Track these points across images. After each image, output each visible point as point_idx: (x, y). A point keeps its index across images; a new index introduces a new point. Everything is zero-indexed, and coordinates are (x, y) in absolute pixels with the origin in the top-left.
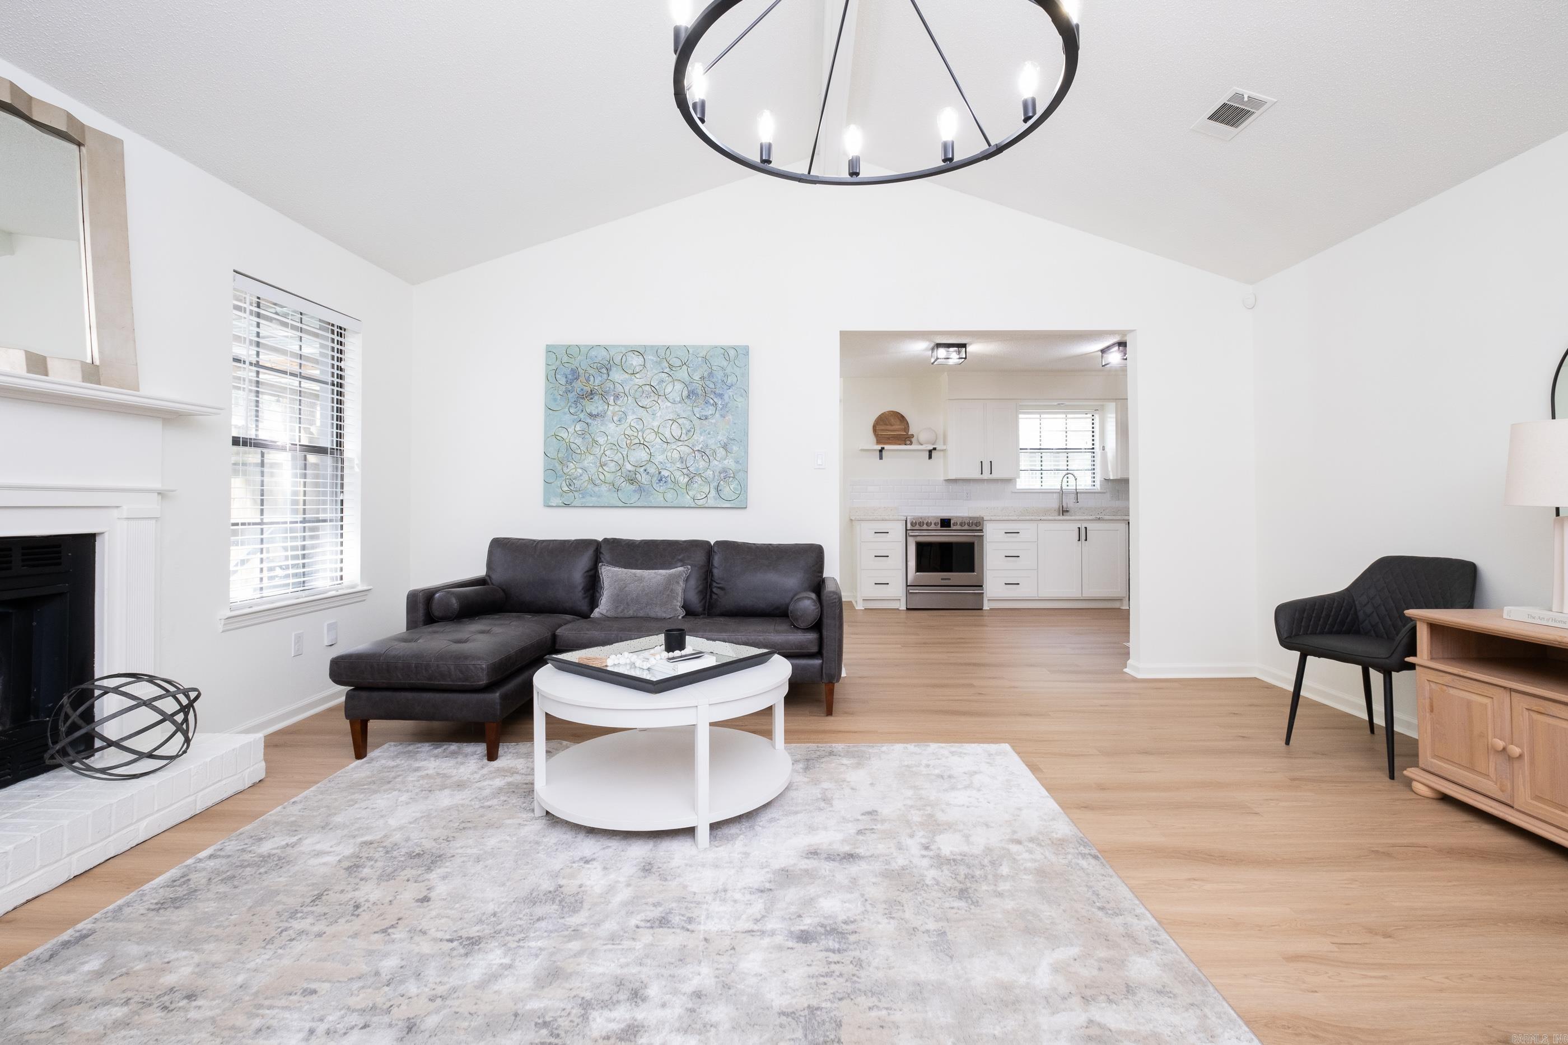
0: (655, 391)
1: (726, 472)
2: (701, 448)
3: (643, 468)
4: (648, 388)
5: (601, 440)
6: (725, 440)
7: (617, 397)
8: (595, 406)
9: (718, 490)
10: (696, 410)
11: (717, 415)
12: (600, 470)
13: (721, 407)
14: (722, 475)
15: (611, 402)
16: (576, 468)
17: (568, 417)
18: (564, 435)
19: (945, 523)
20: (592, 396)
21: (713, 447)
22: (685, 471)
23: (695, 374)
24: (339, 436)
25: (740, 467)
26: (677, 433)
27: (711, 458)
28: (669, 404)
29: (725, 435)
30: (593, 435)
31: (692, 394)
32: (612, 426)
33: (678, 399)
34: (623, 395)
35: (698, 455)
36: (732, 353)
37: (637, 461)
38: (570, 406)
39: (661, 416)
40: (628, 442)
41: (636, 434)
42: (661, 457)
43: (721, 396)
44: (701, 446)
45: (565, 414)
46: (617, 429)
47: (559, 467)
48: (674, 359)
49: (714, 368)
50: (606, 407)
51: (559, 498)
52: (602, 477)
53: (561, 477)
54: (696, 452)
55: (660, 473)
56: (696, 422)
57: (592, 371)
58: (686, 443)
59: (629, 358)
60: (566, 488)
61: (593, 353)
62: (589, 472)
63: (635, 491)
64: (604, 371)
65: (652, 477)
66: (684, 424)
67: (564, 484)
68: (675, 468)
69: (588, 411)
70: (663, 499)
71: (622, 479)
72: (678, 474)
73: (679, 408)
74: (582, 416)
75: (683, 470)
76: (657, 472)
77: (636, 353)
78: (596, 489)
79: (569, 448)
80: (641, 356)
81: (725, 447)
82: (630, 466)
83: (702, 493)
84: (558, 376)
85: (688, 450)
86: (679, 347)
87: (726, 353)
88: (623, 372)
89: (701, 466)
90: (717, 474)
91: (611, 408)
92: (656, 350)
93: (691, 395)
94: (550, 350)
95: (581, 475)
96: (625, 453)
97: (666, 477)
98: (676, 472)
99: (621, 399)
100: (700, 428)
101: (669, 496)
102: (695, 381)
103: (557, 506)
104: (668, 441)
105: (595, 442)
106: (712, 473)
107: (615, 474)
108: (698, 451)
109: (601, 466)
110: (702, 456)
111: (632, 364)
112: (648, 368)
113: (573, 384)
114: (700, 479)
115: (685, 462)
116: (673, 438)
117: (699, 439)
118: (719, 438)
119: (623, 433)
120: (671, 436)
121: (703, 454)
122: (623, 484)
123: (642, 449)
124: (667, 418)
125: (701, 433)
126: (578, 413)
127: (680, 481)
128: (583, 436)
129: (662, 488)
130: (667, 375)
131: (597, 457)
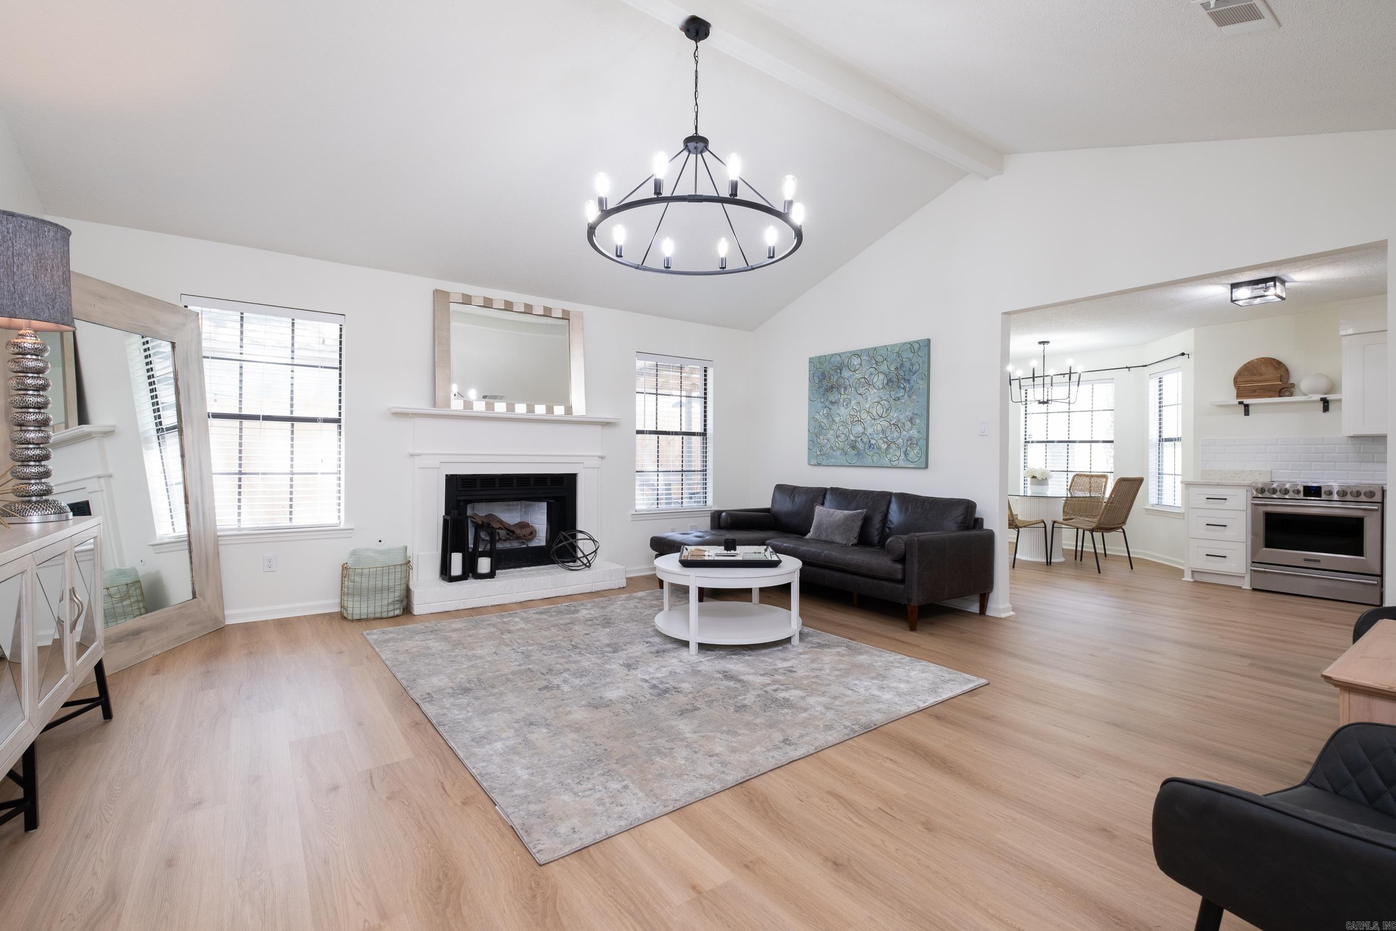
0: (867, 382)
1: (911, 440)
2: (895, 422)
3: (860, 438)
4: (863, 380)
5: (837, 419)
6: (911, 415)
7: (845, 389)
8: (833, 397)
9: (906, 454)
10: (892, 393)
11: (906, 396)
12: (837, 440)
13: (908, 389)
14: (909, 442)
15: (843, 393)
16: (824, 439)
17: (820, 405)
18: (818, 417)
19: (1312, 491)
20: (831, 390)
21: (903, 421)
22: (885, 440)
23: (892, 366)
24: (705, 425)
25: (921, 436)
26: (880, 411)
27: (902, 429)
28: (875, 391)
29: (911, 411)
30: (833, 416)
31: (890, 381)
32: (843, 409)
33: (881, 386)
34: (849, 386)
35: (893, 428)
36: (916, 346)
37: (856, 433)
38: (821, 397)
39: (870, 400)
40: (852, 420)
41: (856, 414)
42: (871, 429)
43: (908, 381)
44: (895, 420)
45: (818, 403)
46: (846, 411)
47: (815, 439)
48: (879, 357)
49: (904, 360)
50: (839, 396)
51: (815, 460)
52: (837, 445)
53: (816, 445)
54: (892, 425)
55: (870, 441)
56: (892, 402)
57: (832, 372)
58: (886, 419)
59: (852, 360)
60: (819, 453)
61: (833, 360)
62: (830, 442)
63: (855, 455)
64: (839, 371)
65: (865, 444)
66: (885, 405)
67: (818, 450)
68: (879, 438)
69: (830, 400)
70: (872, 460)
71: (848, 447)
72: (880, 442)
73: (882, 393)
74: (827, 403)
75: (883, 439)
76: (868, 441)
77: (857, 356)
78: (834, 453)
79: (820, 426)
80: (859, 358)
81: (911, 420)
82: (853, 437)
83: (895, 457)
84: (815, 378)
85: (887, 424)
86: (882, 347)
87: (912, 347)
88: (849, 370)
89: (895, 436)
90: (905, 441)
91: (842, 397)
92: (867, 351)
94: (811, 361)
95: (826, 444)
96: (850, 428)
97: (873, 445)
98: (880, 440)
99: (848, 390)
100: (895, 407)
101: (875, 458)
102: (892, 372)
103: (815, 465)
104: (875, 418)
105: (834, 421)
106: (902, 440)
107: (843, 443)
108: (893, 424)
109: (837, 437)
110: (896, 428)
111: (854, 364)
112: (864, 366)
113: (823, 382)
114: (894, 446)
115: (885, 433)
116: (877, 416)
117: (894, 415)
118: (907, 413)
119: (848, 414)
120: (876, 414)
121: (896, 426)
122: (849, 450)
123: (859, 425)
124: (874, 401)
125: (895, 412)
126: (825, 401)
127: (882, 447)
128: (827, 417)
129: (871, 452)
130: (875, 369)
131: (834, 431)
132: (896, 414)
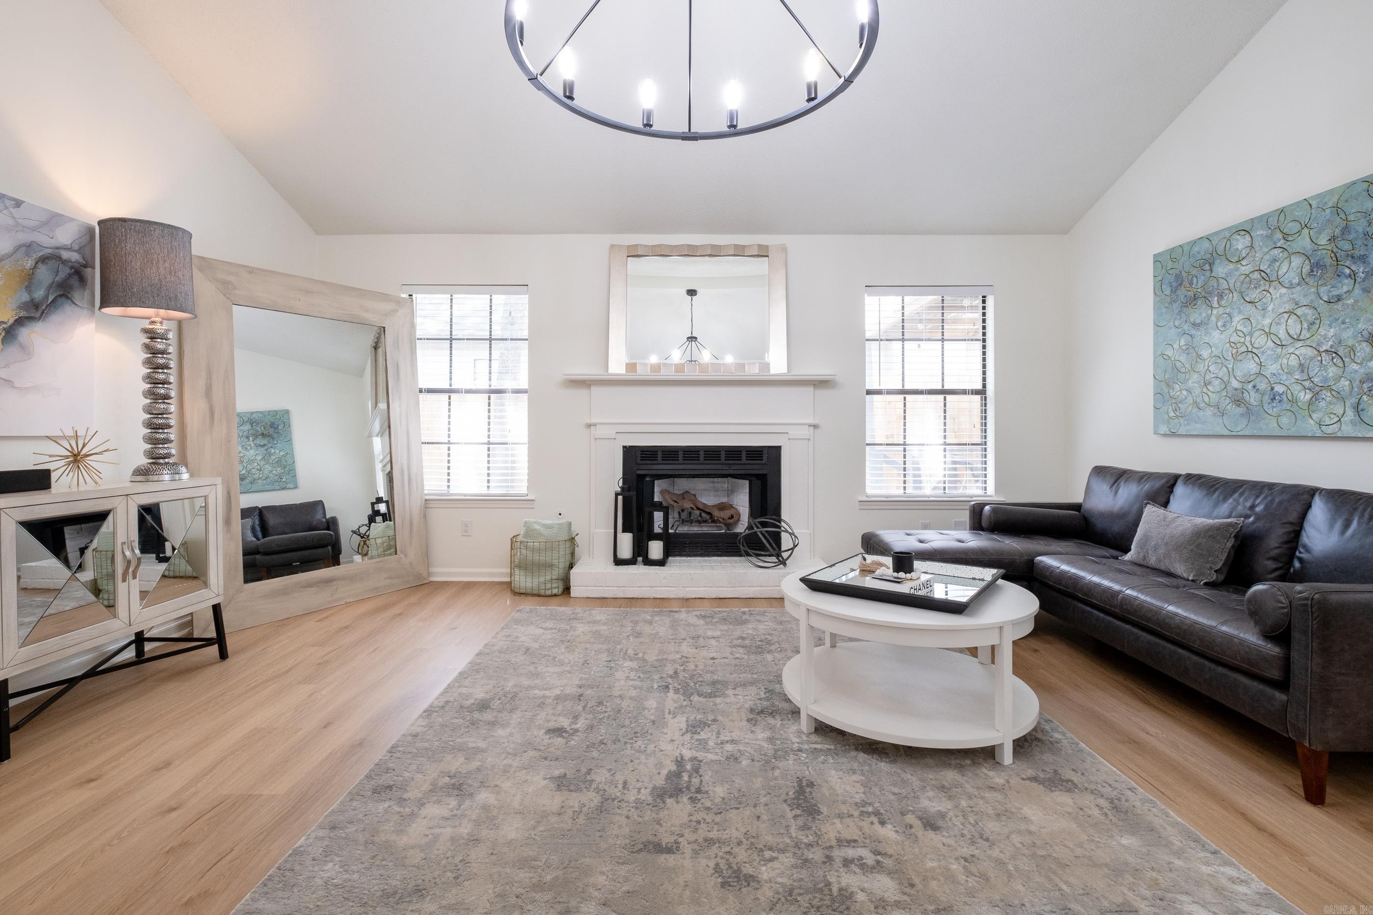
0: (1265, 276)
1: (1371, 380)
2: (1331, 347)
3: (1252, 384)
4: (1256, 275)
5: (1205, 353)
7: (1221, 296)
8: (1197, 314)
9: (1358, 409)
10: (1323, 290)
11: (1357, 291)
12: (1205, 390)
14: (1365, 386)
15: (1215, 304)
16: (1181, 390)
17: (1173, 331)
18: (1170, 353)
20: (1195, 302)
21: (1350, 342)
22: (1307, 383)
23: (1321, 237)
24: (984, 379)
26: (1294, 329)
27: (1347, 360)
28: (1284, 291)
30: (1197, 349)
31: (1317, 266)
32: (1216, 334)
33: (1296, 280)
34: (1228, 291)
35: (1326, 358)
37: (1244, 376)
38: (1175, 319)
39: (1273, 309)
40: (1234, 351)
41: (1242, 340)
42: (1274, 366)
44: (1330, 343)
45: (1170, 328)
46: (1222, 336)
47: (1166, 390)
48: (1290, 225)
49: (1351, 218)
50: (1210, 312)
51: (1166, 426)
52: (1206, 399)
53: (1168, 401)
54: (1323, 354)
55: (1272, 389)
56: (1323, 308)
57: (1194, 272)
58: (1308, 342)
59: (1234, 242)
60: (1172, 414)
61: (1197, 248)
62: (1193, 394)
63: (1242, 415)
64: (1207, 267)
65: (1263, 394)
66: (1305, 315)
67: (1170, 409)
68: (1293, 380)
69: (1192, 320)
70: (1276, 425)
71: (1228, 400)
72: (1296, 389)
73: (1298, 292)
74: (1186, 327)
75: (1304, 383)
76: (1269, 388)
77: (1243, 233)
78: (1201, 413)
79: (1174, 367)
80: (1248, 235)
81: (1370, 339)
82: (1237, 382)
83: (1332, 416)
84: (1163, 287)
85: (1310, 352)
86: (1298, 204)
88: (1229, 263)
89: (1331, 375)
90: (1356, 383)
91: (1215, 312)
92: (1264, 220)
93: (1315, 270)
94: (1158, 258)
95: (1186, 398)
96: (1230, 366)
97: (1280, 395)
98: (1295, 385)
99: (1226, 298)
100: (1330, 316)
101: (1284, 420)
102: (1321, 247)
103: (1165, 435)
104: (1283, 343)
105: (1199, 356)
106: (1347, 383)
107: (1218, 394)
108: (1327, 351)
109: (1206, 385)
111: (1237, 249)
112: (1257, 248)
113: (1178, 292)
114: (1329, 394)
115: (1306, 371)
116: (1289, 338)
117: (1328, 333)
118: (1360, 326)
119: (1228, 341)
120: (1287, 336)
121: (1334, 355)
122: (1228, 407)
123: (1249, 359)
124: (1282, 310)
125: (1330, 326)
126: (1183, 324)
127: (1300, 398)
128: (1187, 352)
129: (1275, 410)
130: (1282, 250)
131: (1200, 375)
132: (1332, 330)
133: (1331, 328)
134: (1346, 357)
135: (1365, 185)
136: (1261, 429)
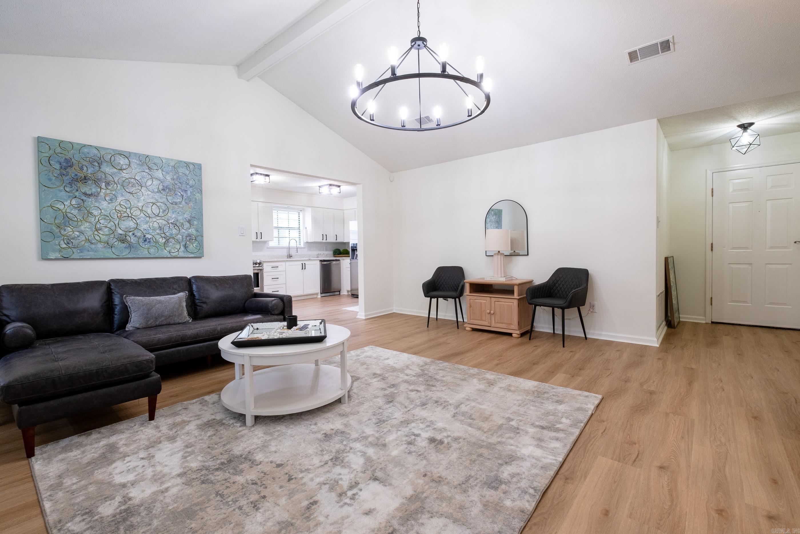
0: (139, 183)
1: (190, 236)
2: (174, 222)
3: (131, 233)
4: (133, 180)
5: (96, 212)
6: (189, 218)
7: (108, 184)
9: (185, 247)
10: (169, 198)
11: (183, 203)
12: (96, 233)
14: (188, 238)
15: (103, 187)
17: (63, 193)
20: (86, 181)
21: (182, 221)
22: (163, 235)
23: (168, 176)
25: (199, 234)
26: (156, 211)
27: (180, 228)
28: (150, 193)
29: (188, 215)
30: (88, 209)
32: (105, 203)
33: (156, 190)
34: (113, 183)
35: (172, 226)
36: (191, 167)
37: (126, 228)
38: (66, 186)
39: (144, 200)
40: (119, 215)
41: (125, 210)
42: (145, 226)
43: (186, 191)
44: (173, 220)
45: (61, 191)
46: (109, 205)
47: (56, 230)
48: (152, 164)
49: (180, 174)
50: (99, 190)
51: (56, 253)
52: (97, 238)
53: (58, 237)
54: (170, 224)
55: (145, 236)
56: (170, 205)
57: (84, 163)
58: (163, 218)
59: (117, 159)
60: (64, 246)
62: (85, 235)
63: (126, 248)
64: (96, 164)
65: (138, 238)
66: (161, 206)
67: (62, 242)
68: (156, 233)
69: (83, 191)
70: (147, 252)
71: (115, 240)
72: (158, 237)
73: (157, 196)
74: (77, 194)
75: (161, 235)
76: (143, 236)
77: (123, 156)
78: (93, 246)
80: (126, 159)
81: (189, 221)
82: (121, 231)
83: (175, 249)
84: (53, 162)
85: (164, 222)
86: (155, 157)
87: (188, 166)
88: (113, 167)
89: (174, 233)
90: (184, 237)
91: (103, 191)
92: (138, 156)
93: (165, 189)
94: (40, 141)
95: (78, 236)
96: (116, 222)
97: (149, 239)
98: (156, 235)
99: (111, 186)
100: (172, 209)
101: (152, 251)
102: (167, 180)
103: (55, 259)
104: (150, 216)
105: (90, 213)
106: (181, 236)
107: (108, 236)
108: (172, 223)
109: (97, 230)
110: (174, 226)
111: (119, 163)
112: (133, 168)
114: (173, 240)
115: (162, 230)
116: (153, 214)
117: (172, 216)
118: (185, 216)
119: (114, 209)
120: (152, 213)
121: (175, 225)
122: (116, 243)
123: (130, 220)
124: (149, 201)
125: (173, 213)
126: (73, 192)
127: (160, 241)
128: (79, 209)
129: (146, 245)
130: (148, 174)
131: (92, 224)
132: (174, 215)
133: (173, 214)
134: (180, 227)
135: (185, 165)
136: (138, 254)
